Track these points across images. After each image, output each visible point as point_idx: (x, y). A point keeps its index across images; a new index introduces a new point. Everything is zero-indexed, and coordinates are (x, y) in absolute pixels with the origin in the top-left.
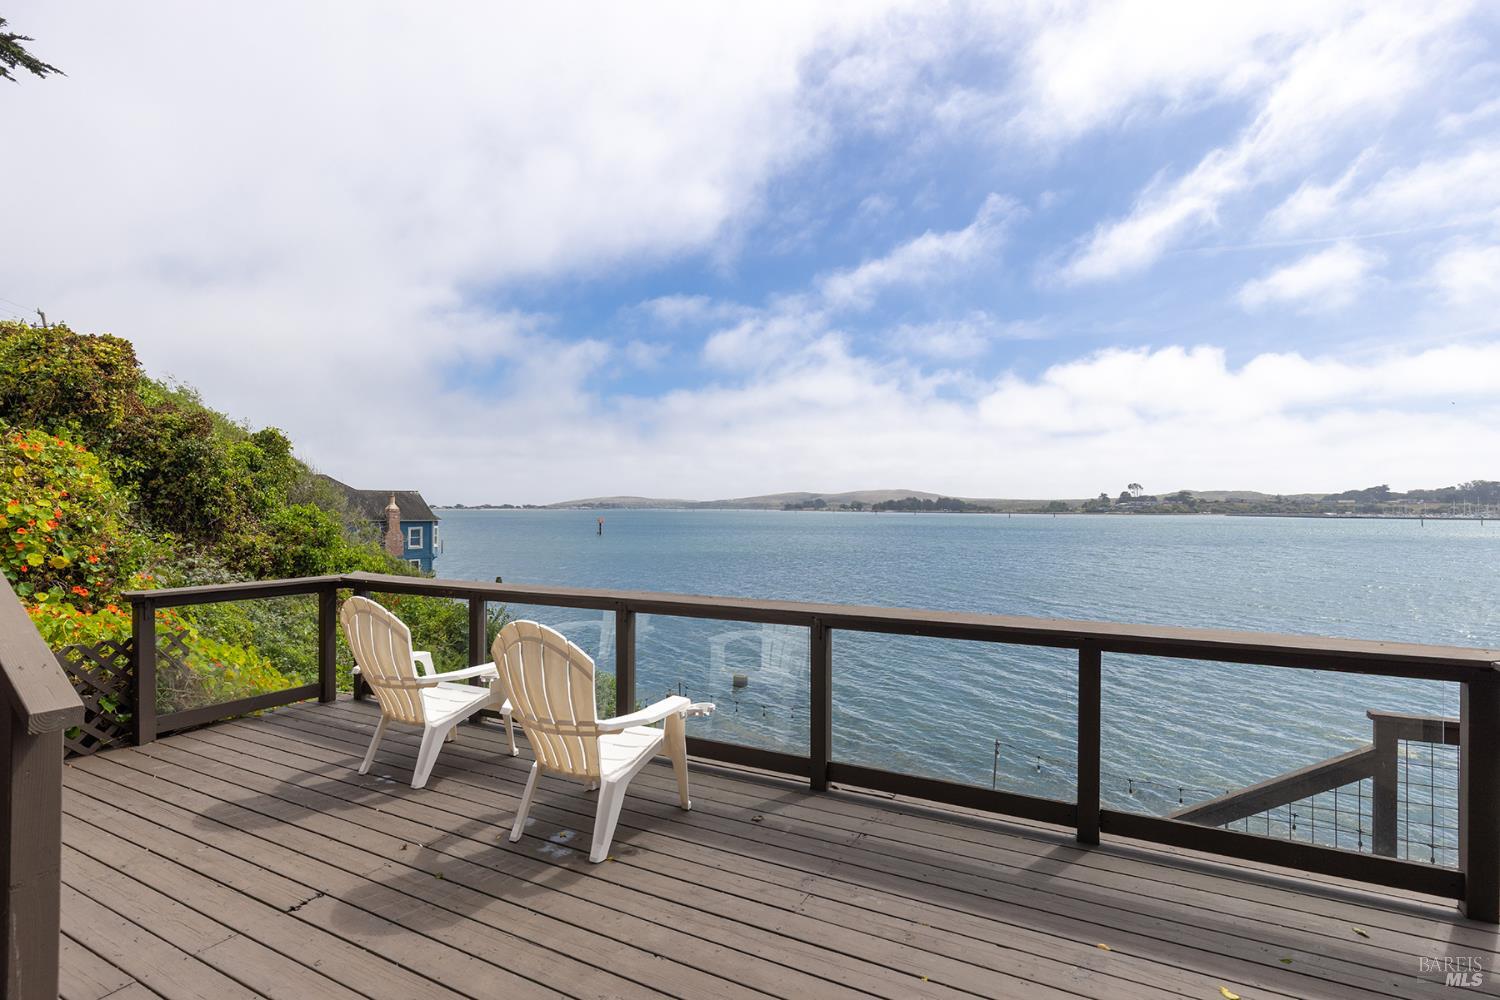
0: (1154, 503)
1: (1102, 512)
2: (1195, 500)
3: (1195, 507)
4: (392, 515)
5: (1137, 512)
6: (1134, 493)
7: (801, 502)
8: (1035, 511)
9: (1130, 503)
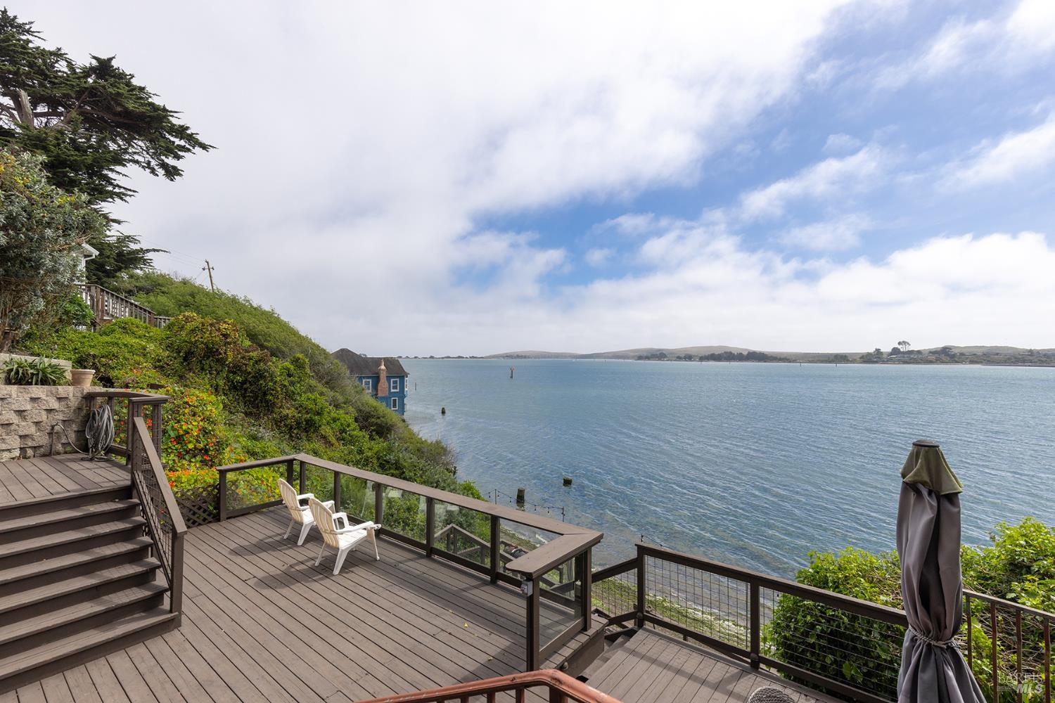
0: (920, 356)
1: (876, 362)
2: (956, 353)
3: (956, 359)
4: (382, 372)
5: (905, 362)
6: (902, 348)
7: (649, 355)
8: (822, 362)
9: (899, 356)
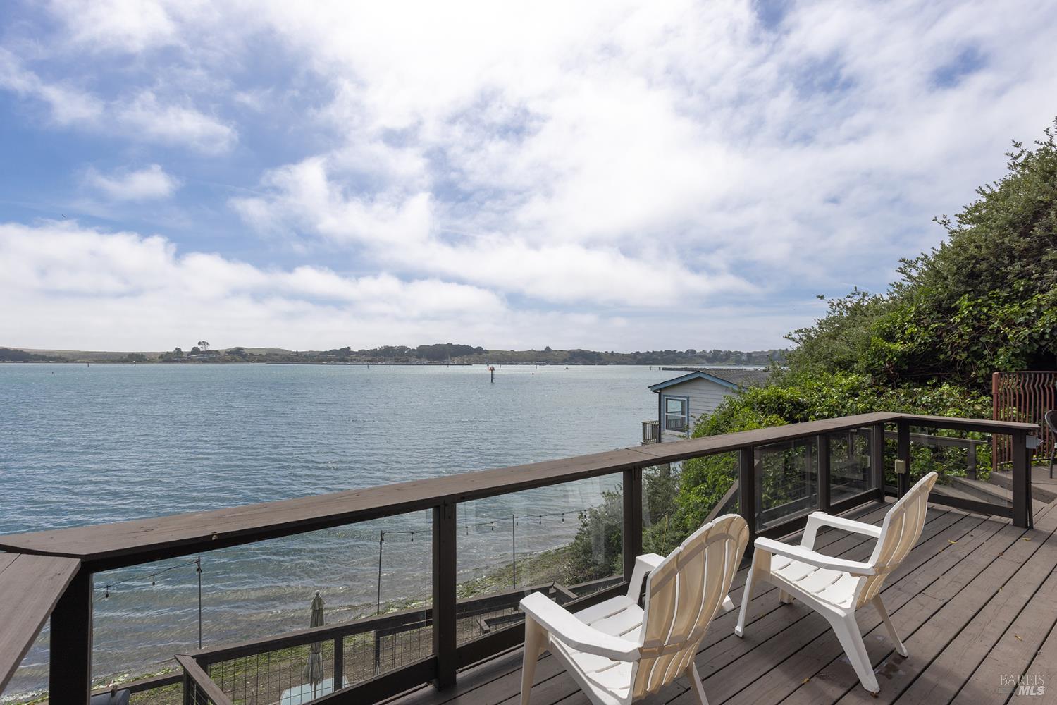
0: (218, 356)
1: (177, 362)
2: (247, 354)
3: (247, 358)
5: (205, 362)
6: (202, 348)
8: (113, 362)
9: (200, 355)
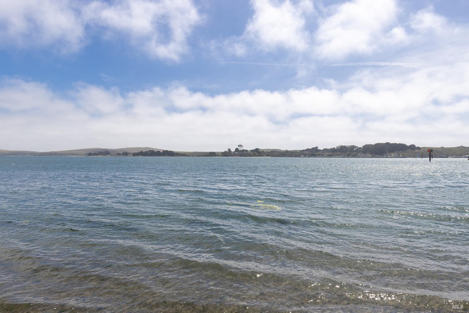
0: (247, 153)
1: (229, 156)
2: (261, 152)
3: (261, 154)
5: (241, 156)
6: (240, 149)
8: (203, 156)
9: (239, 152)
